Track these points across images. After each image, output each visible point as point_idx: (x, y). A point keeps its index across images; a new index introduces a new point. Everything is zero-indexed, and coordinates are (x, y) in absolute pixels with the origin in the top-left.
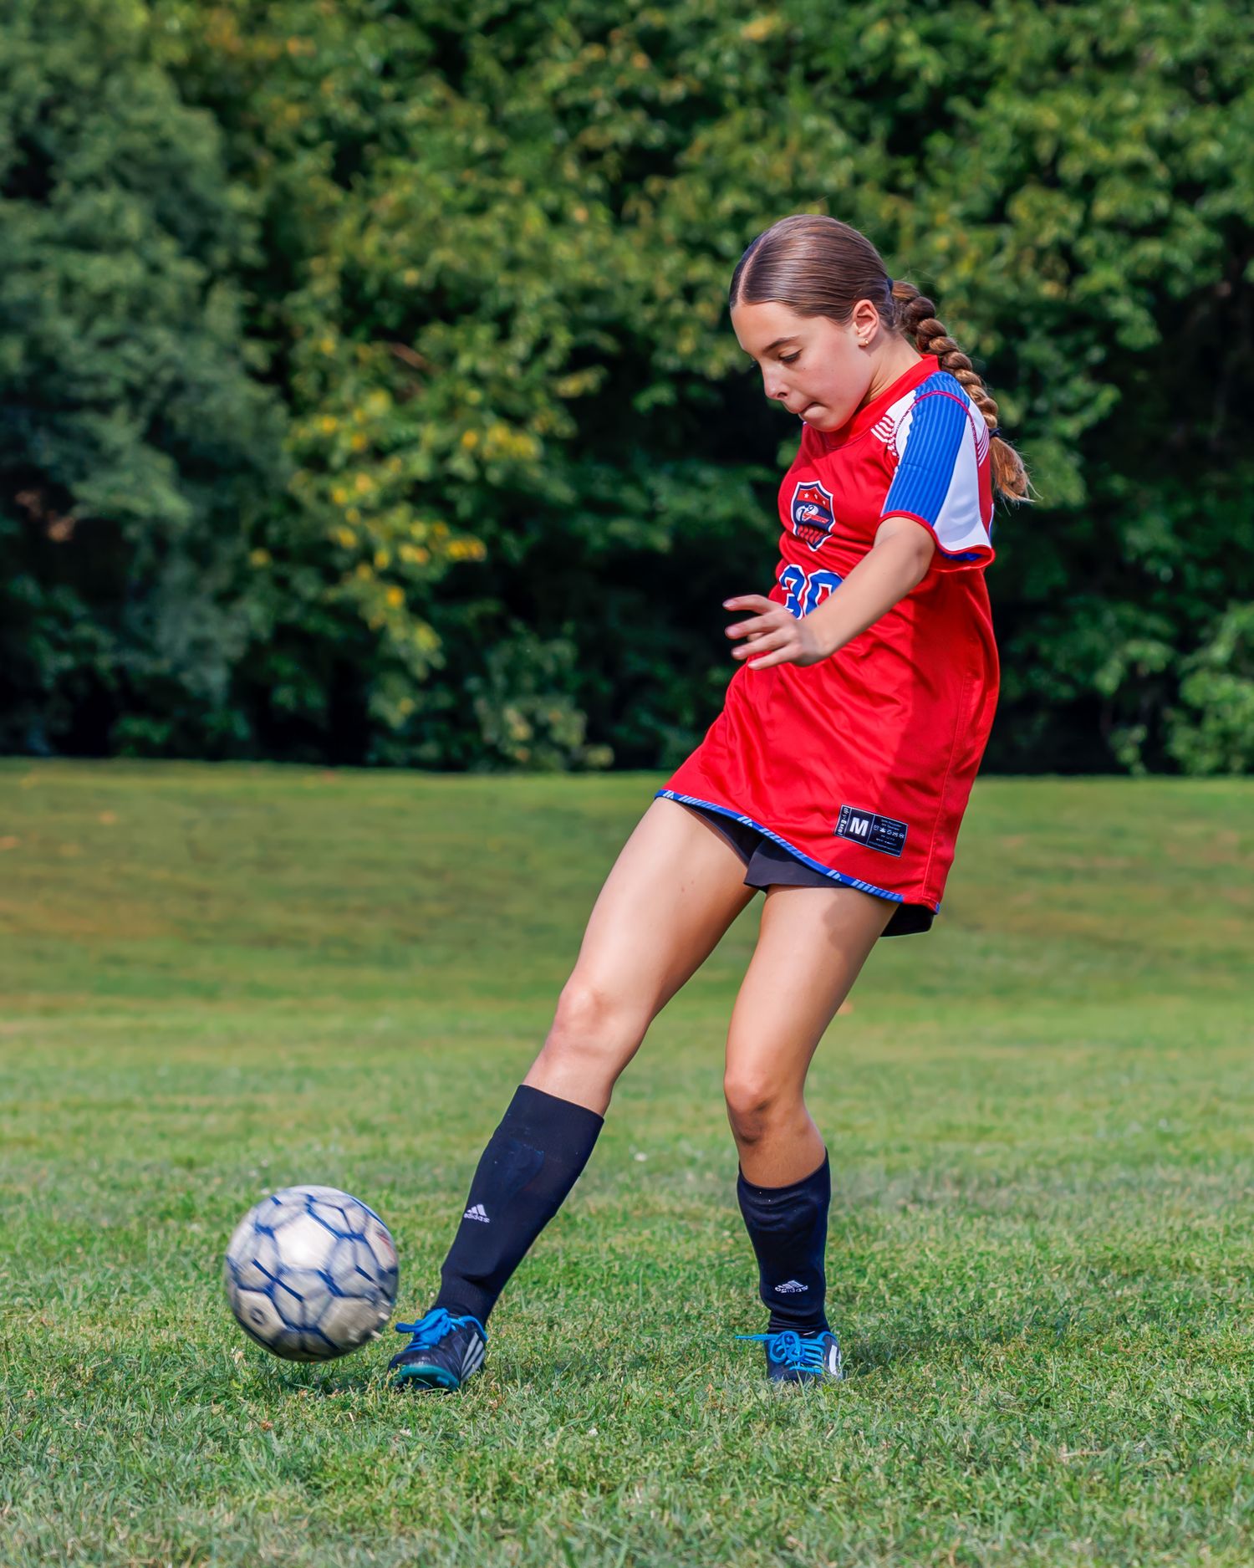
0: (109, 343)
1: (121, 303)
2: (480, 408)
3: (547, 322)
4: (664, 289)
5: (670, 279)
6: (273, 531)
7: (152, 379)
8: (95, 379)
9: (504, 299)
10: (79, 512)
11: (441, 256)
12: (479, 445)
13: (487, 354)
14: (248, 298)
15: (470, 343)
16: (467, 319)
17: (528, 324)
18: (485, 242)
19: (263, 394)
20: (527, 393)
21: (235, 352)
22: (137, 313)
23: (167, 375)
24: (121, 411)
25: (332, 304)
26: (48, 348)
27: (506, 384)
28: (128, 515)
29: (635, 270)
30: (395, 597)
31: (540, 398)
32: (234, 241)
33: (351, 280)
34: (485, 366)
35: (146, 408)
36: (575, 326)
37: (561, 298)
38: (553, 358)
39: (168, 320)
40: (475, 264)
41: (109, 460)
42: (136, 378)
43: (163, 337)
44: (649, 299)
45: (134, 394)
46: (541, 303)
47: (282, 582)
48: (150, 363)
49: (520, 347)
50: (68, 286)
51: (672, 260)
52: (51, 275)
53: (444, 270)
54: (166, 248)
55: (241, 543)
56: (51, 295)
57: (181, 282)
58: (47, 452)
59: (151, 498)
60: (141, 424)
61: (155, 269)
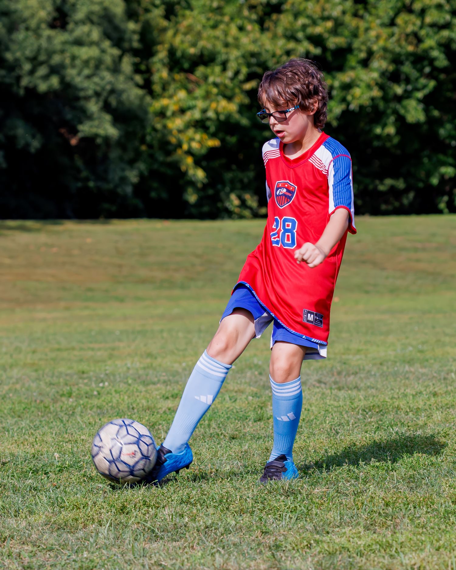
0: (89, 77)
1: (92, 64)
2: (217, 95)
3: (239, 65)
4: (279, 52)
5: (281, 48)
6: (148, 138)
7: (103, 89)
8: (83, 89)
9: (223, 57)
10: (80, 135)
11: (202, 43)
12: (217, 107)
13: (219, 76)
14: (137, 60)
15: (213, 73)
16: (212, 64)
17: (232, 66)
18: (217, 38)
19: (140, 92)
20: (233, 89)
21: (132, 79)
22: (97, 67)
23: (108, 87)
24: (93, 100)
25: (166, 60)
26: (68, 79)
27: (226, 86)
28: (97, 136)
29: (268, 46)
30: (189, 160)
31: (237, 91)
32: (130, 40)
33: (172, 52)
34: (218, 80)
35: (102, 98)
36: (249, 65)
37: (243, 56)
38: (241, 77)
39: (108, 69)
40: (214, 46)
41: (90, 117)
42: (98, 89)
43: (108, 76)
44: (274, 56)
45: (97, 94)
46: (237, 59)
47: (152, 156)
48: (103, 83)
49: (230, 73)
50: (74, 58)
51: (281, 42)
52: (68, 54)
53: (203, 48)
54: (107, 44)
55: (137, 143)
56: (68, 61)
57: (112, 55)
58: (69, 116)
59: (105, 129)
60: (101, 104)
61: (103, 51)
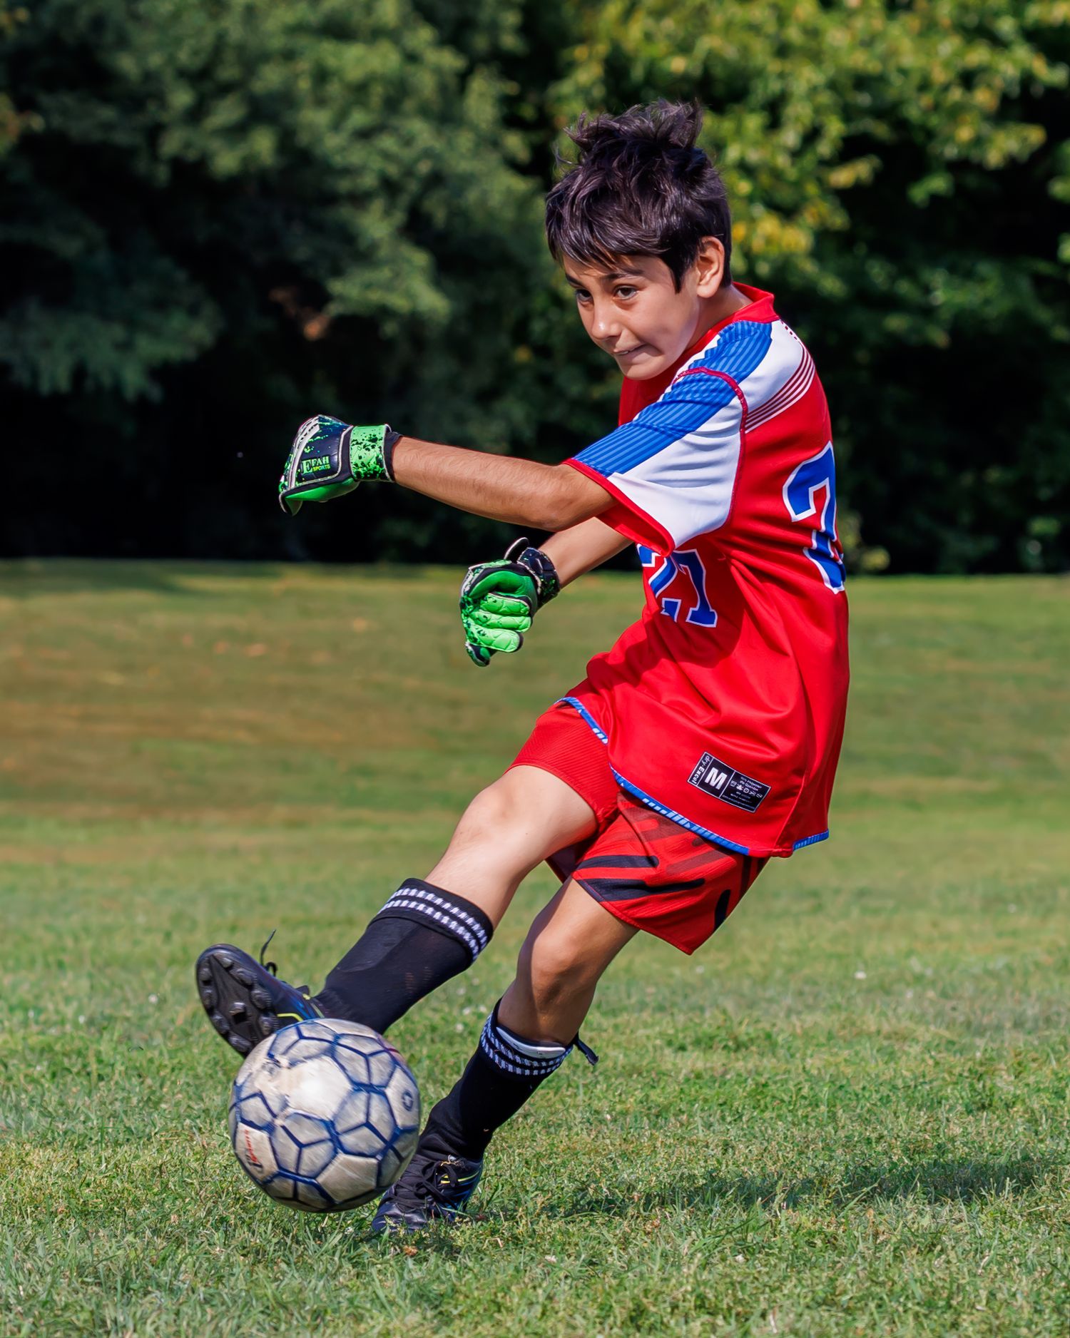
0: (365, 135)
1: (377, 92)
2: (750, 199)
3: (818, 110)
4: (940, 76)
5: (947, 65)
6: (537, 327)
7: (409, 172)
8: (347, 171)
9: (775, 86)
10: (334, 309)
11: (706, 43)
12: (747, 239)
13: (756, 144)
14: (511, 88)
15: (739, 132)
16: (736, 107)
17: (799, 113)
18: (754, 28)
19: (520, 185)
20: (797, 185)
21: (495, 144)
22: (392, 104)
23: (424, 168)
24: (377, 206)
25: (598, 92)
26: (303, 139)
27: (777, 174)
28: (385, 312)
29: (909, 56)
31: (812, 189)
32: (494, 28)
33: (616, 67)
34: (754, 156)
35: (404, 200)
36: (848, 113)
37: (832, 86)
38: (825, 148)
39: (424, 112)
40: (745, 51)
41: (365, 256)
42: (393, 170)
43: (422, 131)
44: (924, 86)
45: (390, 187)
46: (814, 90)
47: (545, 380)
48: (407, 154)
49: (790, 137)
50: (322, 76)
51: (948, 46)
52: (304, 65)
53: (711, 56)
54: (423, 36)
55: (504, 340)
56: (304, 85)
57: (438, 71)
58: (302, 251)
59: (410, 295)
60: (399, 217)
61: (412, 58)
